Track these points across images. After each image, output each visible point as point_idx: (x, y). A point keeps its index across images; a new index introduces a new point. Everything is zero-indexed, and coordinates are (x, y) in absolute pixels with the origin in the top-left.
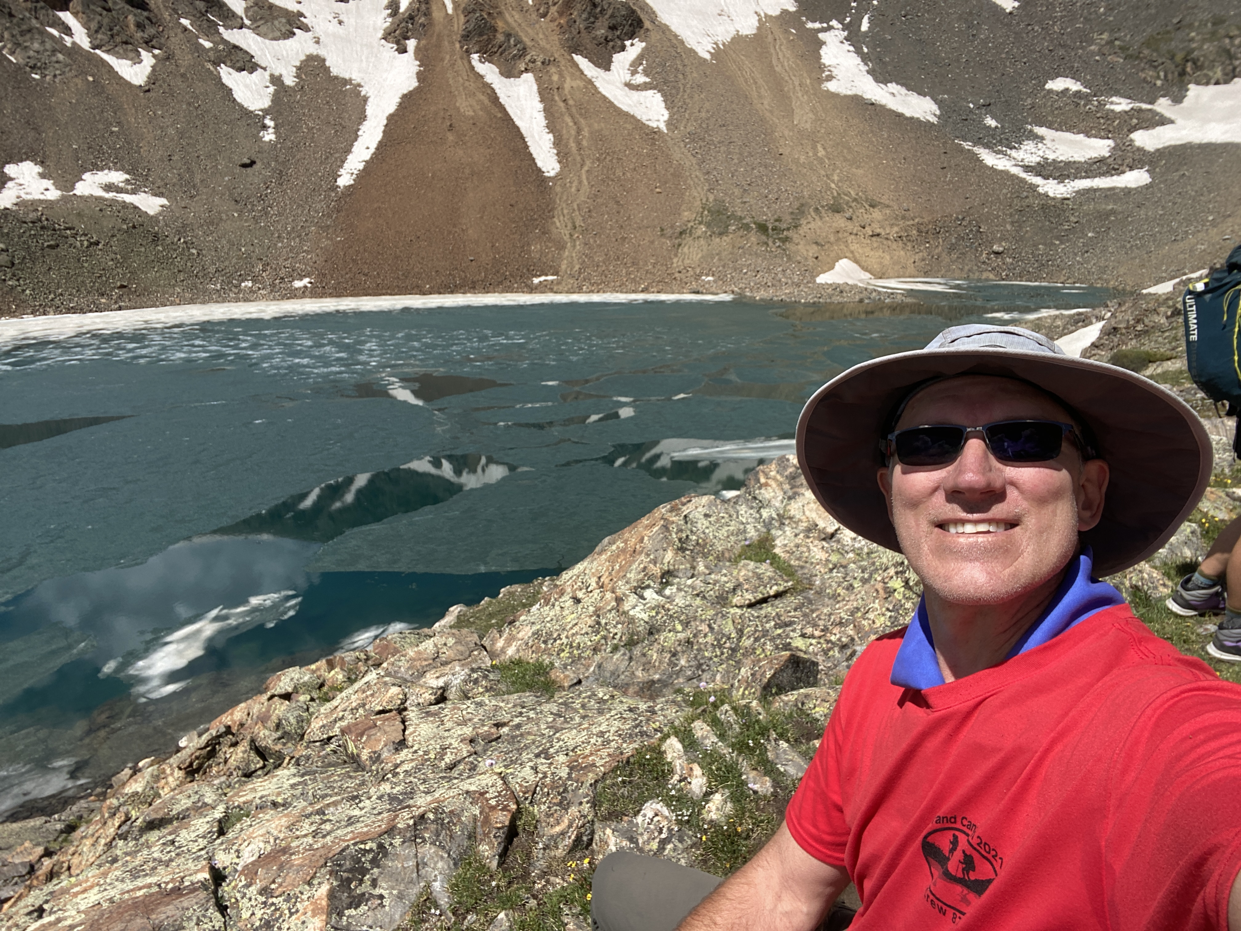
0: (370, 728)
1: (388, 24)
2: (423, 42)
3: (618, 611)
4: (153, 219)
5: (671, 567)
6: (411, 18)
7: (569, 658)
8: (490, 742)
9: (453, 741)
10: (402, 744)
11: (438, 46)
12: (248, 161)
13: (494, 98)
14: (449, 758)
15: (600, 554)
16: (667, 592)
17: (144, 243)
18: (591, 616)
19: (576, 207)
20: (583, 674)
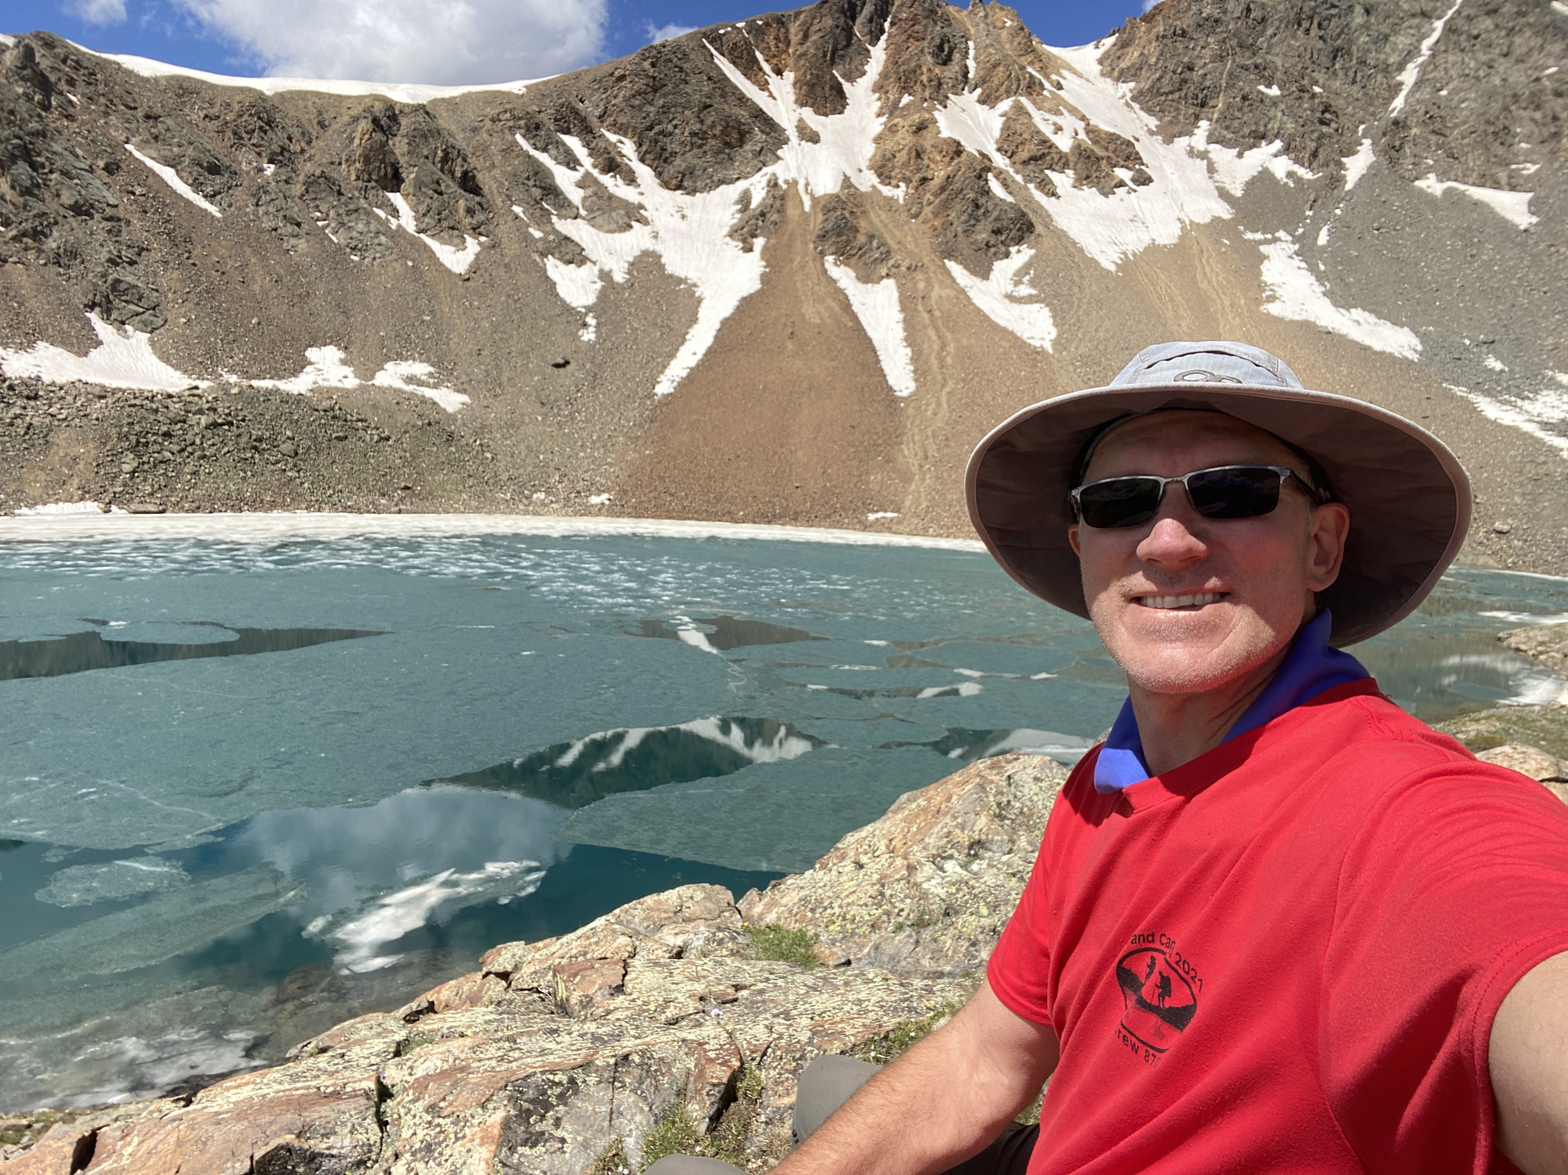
0: (586, 969)
1: (735, 221)
2: (773, 241)
3: (908, 882)
4: (452, 418)
5: (983, 837)
6: (763, 214)
7: (840, 932)
8: (724, 1003)
9: (679, 996)
10: (619, 989)
11: (789, 246)
12: (561, 361)
13: (846, 306)
14: (671, 1012)
15: (895, 812)
16: (975, 867)
17: (437, 442)
18: (874, 884)
19: (930, 433)
20: (855, 954)
